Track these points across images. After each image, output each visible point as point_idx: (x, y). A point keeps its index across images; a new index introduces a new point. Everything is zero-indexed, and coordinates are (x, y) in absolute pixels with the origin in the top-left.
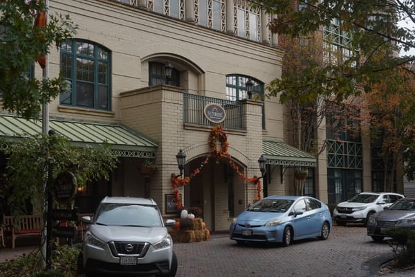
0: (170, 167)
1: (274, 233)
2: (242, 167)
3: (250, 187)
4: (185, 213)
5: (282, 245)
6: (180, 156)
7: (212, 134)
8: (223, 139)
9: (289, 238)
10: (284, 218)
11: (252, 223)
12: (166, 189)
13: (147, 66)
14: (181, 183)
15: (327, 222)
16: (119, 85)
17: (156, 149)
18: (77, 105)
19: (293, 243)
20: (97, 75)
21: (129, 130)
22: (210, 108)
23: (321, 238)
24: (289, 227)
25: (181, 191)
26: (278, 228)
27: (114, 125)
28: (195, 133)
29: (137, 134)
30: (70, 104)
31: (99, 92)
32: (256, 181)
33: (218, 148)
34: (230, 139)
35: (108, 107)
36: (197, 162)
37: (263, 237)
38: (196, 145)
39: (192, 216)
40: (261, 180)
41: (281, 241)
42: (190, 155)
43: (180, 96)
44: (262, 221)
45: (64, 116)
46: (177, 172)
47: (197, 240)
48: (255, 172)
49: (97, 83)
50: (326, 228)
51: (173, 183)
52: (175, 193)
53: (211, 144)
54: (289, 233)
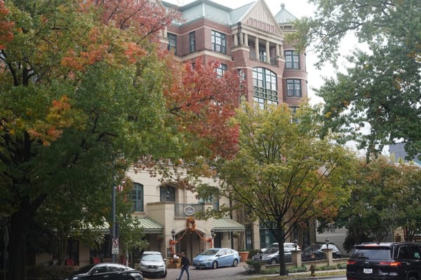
0: (168, 237)
1: (208, 264)
2: (203, 234)
3: (207, 243)
4: (175, 256)
5: (213, 268)
6: (173, 232)
7: (188, 221)
8: (193, 223)
9: (215, 265)
10: (214, 258)
11: (200, 260)
12: (167, 245)
13: (159, 189)
14: (174, 243)
15: (236, 259)
16: (147, 200)
17: (163, 230)
19: (218, 268)
20: (137, 195)
21: (152, 220)
22: (187, 209)
23: (233, 266)
24: (216, 261)
25: (174, 247)
27: (145, 218)
28: (179, 221)
29: (155, 222)
31: (138, 205)
32: (210, 241)
33: (191, 227)
34: (197, 222)
35: (142, 210)
36: (182, 233)
37: (204, 265)
38: (180, 226)
39: (178, 257)
40: (213, 240)
41: (211, 266)
42: (177, 231)
43: (173, 206)
44: (205, 259)
46: (172, 239)
48: (208, 236)
49: (137, 200)
50: (236, 262)
51: (170, 244)
52: (171, 248)
53: (187, 225)
54: (215, 264)
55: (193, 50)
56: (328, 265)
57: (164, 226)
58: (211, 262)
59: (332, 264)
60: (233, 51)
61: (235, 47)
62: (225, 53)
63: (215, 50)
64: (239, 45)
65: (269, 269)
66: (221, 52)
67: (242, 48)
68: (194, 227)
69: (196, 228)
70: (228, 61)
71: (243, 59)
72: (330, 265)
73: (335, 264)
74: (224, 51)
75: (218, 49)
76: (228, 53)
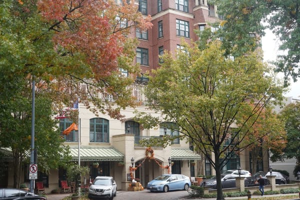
0: (128, 164)
2: (161, 162)
4: (133, 181)
5: (164, 191)
6: (132, 160)
7: (147, 150)
8: (152, 152)
10: (164, 182)
11: (153, 184)
12: (127, 171)
13: (124, 124)
14: (133, 170)
16: (112, 133)
17: (124, 158)
18: (97, 142)
19: (168, 191)
20: (103, 129)
21: (116, 150)
24: (166, 186)
25: (134, 173)
26: (161, 186)
27: (110, 148)
28: (139, 151)
29: (118, 151)
30: (94, 142)
31: (104, 137)
33: (149, 155)
34: (155, 152)
35: (108, 141)
37: (156, 189)
38: (140, 155)
39: (136, 182)
41: (162, 190)
42: (136, 160)
43: (133, 137)
44: (157, 183)
45: (91, 146)
46: (132, 166)
47: (137, 190)
48: (166, 164)
49: (104, 133)
50: (187, 186)
51: (130, 170)
52: (131, 174)
53: (147, 154)
54: (166, 188)
55: (160, 10)
56: (272, 190)
57: (125, 155)
58: (163, 186)
59: (275, 189)
60: (194, 10)
61: (196, 7)
62: (188, 12)
63: (178, 9)
64: (200, 5)
65: (212, 194)
66: (184, 11)
67: (202, 7)
68: (152, 156)
69: (155, 157)
70: (190, 19)
71: (203, 16)
72: (273, 190)
73: (278, 189)
74: (186, 10)
75: (181, 8)
76: (190, 11)
